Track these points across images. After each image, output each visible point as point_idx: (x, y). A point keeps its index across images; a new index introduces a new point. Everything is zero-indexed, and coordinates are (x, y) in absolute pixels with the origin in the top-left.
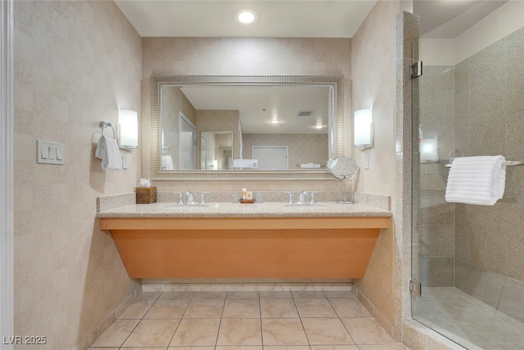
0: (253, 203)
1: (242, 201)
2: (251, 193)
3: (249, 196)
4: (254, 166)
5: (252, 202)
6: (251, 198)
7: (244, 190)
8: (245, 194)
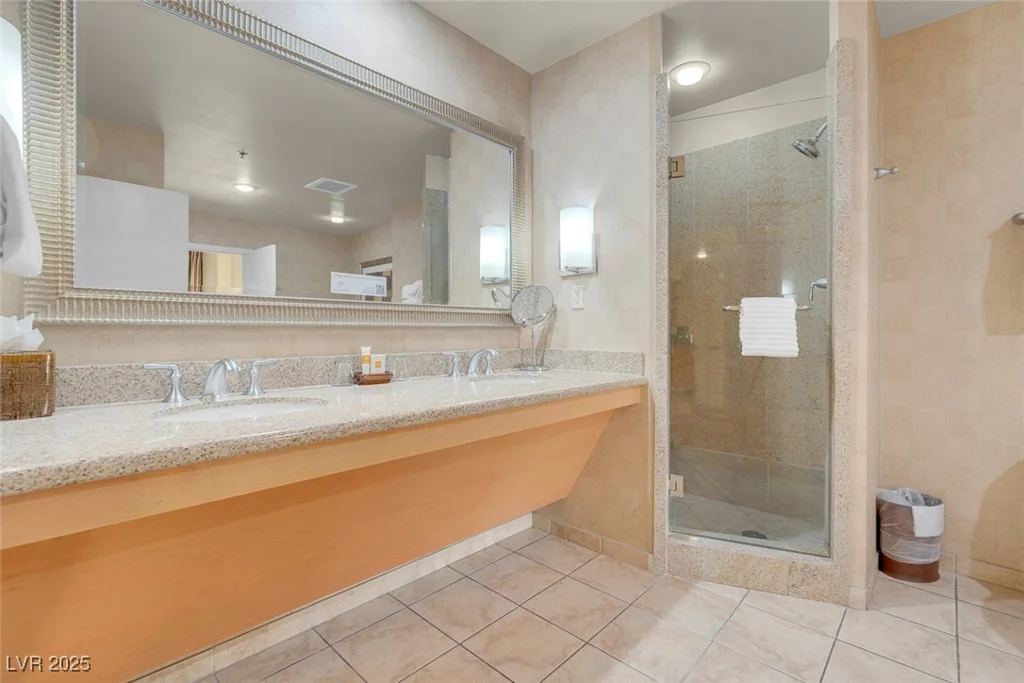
0: (388, 381)
1: (359, 379)
2: (382, 357)
3: (378, 364)
4: (378, 292)
5: (384, 379)
6: (382, 371)
7: (366, 351)
8: (370, 361)
